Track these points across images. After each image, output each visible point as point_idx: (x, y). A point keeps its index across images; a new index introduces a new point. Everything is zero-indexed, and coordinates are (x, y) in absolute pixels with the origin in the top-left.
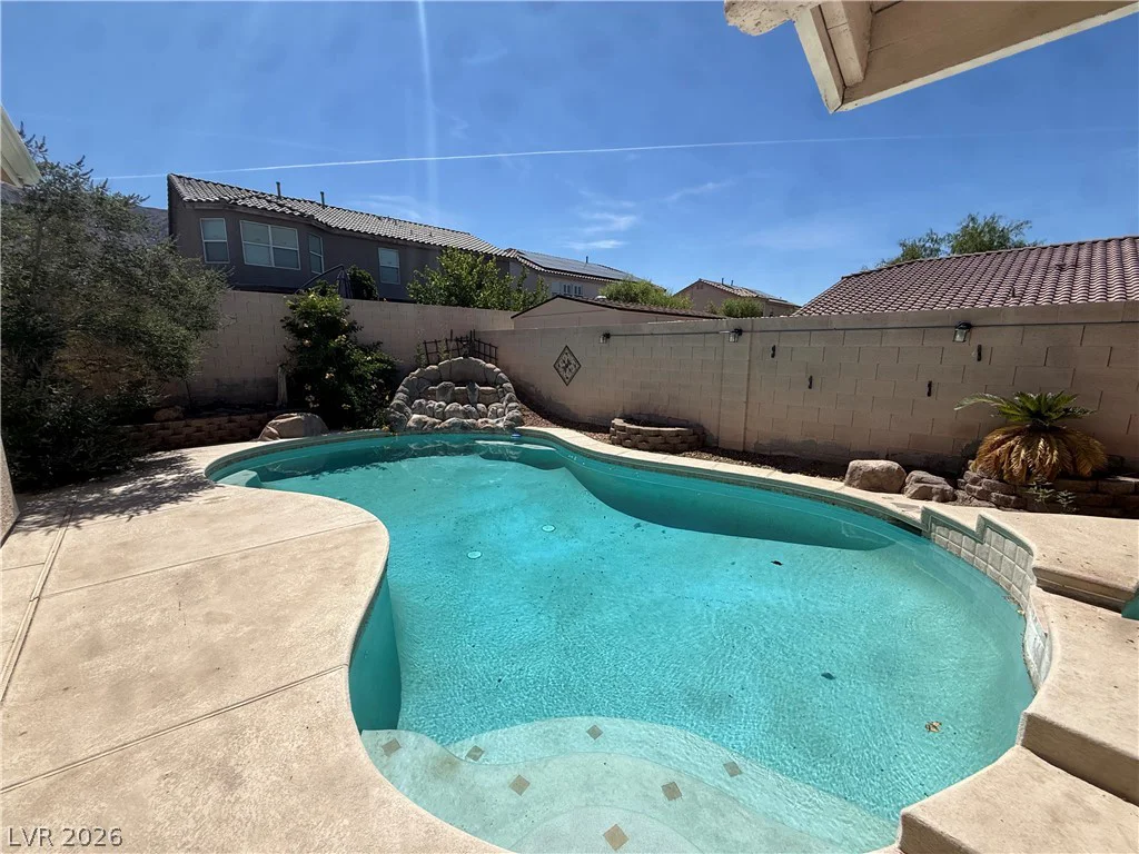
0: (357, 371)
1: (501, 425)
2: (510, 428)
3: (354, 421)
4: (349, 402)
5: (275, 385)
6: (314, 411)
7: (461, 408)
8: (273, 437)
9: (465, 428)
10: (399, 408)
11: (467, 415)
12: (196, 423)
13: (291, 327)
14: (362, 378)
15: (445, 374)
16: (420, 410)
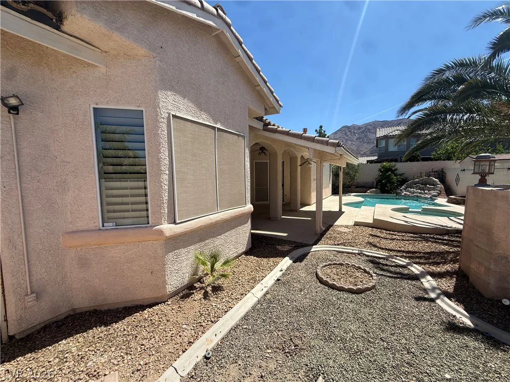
0: (392, 181)
1: (429, 197)
2: (431, 197)
3: (388, 192)
4: (388, 187)
5: (374, 183)
6: (379, 189)
7: (420, 191)
8: (368, 193)
9: (418, 196)
10: (401, 190)
11: (420, 193)
12: (356, 189)
13: (380, 170)
14: (393, 183)
15: (421, 182)
16: (408, 191)
